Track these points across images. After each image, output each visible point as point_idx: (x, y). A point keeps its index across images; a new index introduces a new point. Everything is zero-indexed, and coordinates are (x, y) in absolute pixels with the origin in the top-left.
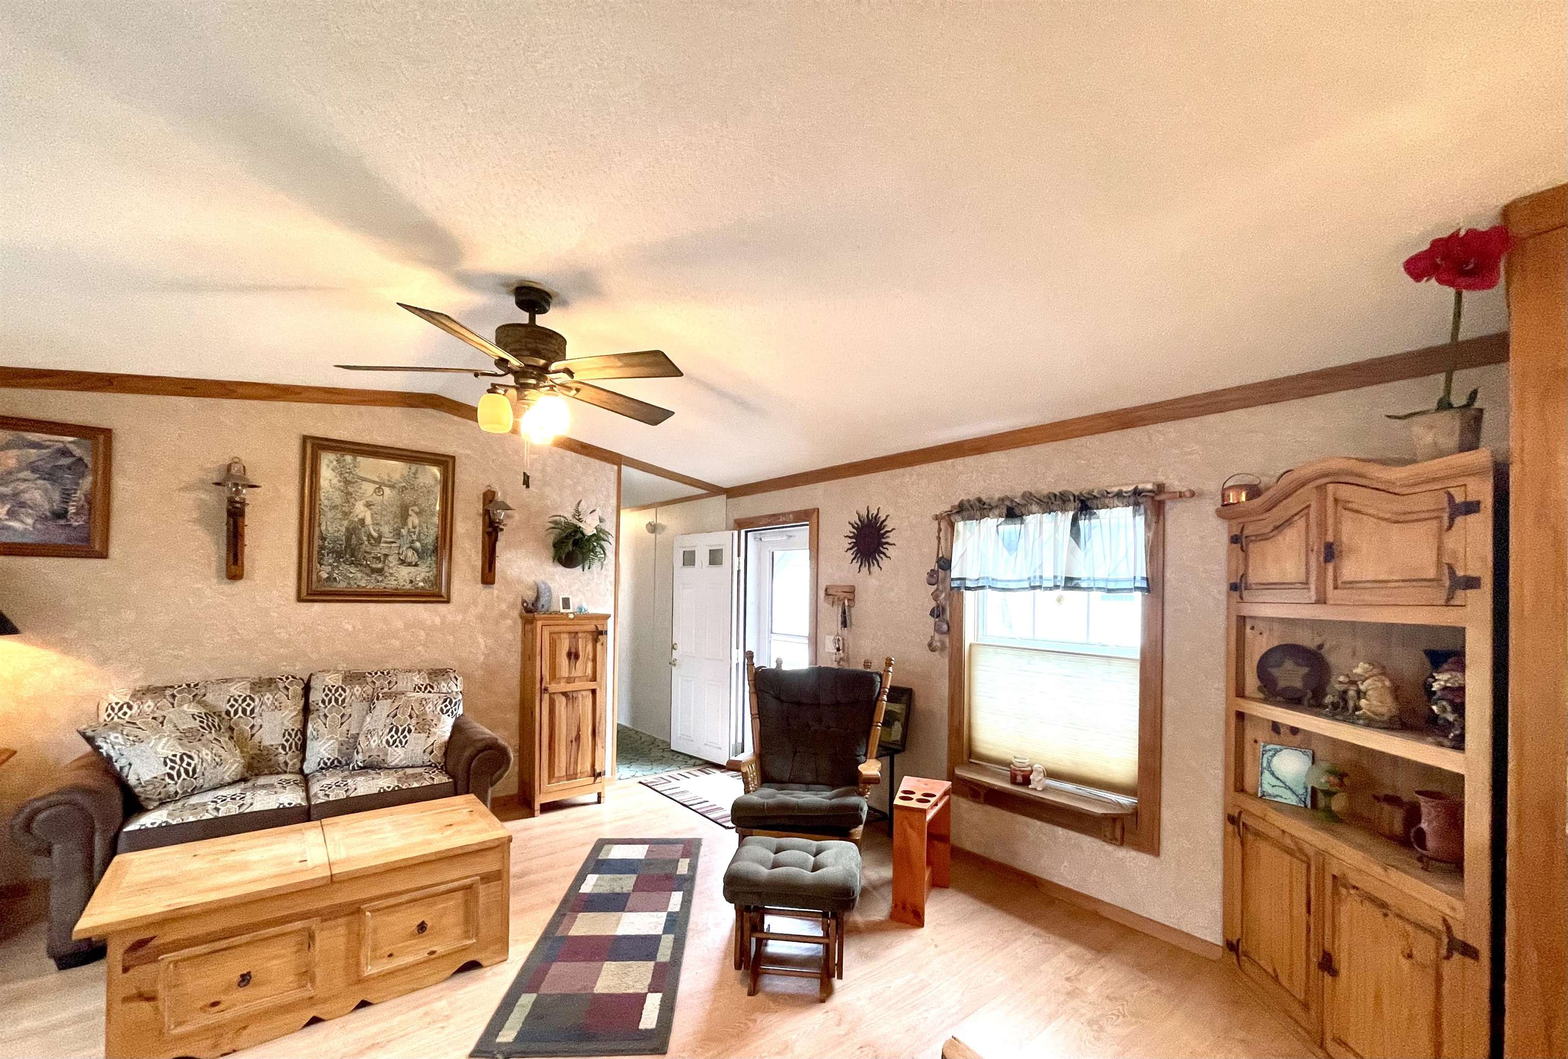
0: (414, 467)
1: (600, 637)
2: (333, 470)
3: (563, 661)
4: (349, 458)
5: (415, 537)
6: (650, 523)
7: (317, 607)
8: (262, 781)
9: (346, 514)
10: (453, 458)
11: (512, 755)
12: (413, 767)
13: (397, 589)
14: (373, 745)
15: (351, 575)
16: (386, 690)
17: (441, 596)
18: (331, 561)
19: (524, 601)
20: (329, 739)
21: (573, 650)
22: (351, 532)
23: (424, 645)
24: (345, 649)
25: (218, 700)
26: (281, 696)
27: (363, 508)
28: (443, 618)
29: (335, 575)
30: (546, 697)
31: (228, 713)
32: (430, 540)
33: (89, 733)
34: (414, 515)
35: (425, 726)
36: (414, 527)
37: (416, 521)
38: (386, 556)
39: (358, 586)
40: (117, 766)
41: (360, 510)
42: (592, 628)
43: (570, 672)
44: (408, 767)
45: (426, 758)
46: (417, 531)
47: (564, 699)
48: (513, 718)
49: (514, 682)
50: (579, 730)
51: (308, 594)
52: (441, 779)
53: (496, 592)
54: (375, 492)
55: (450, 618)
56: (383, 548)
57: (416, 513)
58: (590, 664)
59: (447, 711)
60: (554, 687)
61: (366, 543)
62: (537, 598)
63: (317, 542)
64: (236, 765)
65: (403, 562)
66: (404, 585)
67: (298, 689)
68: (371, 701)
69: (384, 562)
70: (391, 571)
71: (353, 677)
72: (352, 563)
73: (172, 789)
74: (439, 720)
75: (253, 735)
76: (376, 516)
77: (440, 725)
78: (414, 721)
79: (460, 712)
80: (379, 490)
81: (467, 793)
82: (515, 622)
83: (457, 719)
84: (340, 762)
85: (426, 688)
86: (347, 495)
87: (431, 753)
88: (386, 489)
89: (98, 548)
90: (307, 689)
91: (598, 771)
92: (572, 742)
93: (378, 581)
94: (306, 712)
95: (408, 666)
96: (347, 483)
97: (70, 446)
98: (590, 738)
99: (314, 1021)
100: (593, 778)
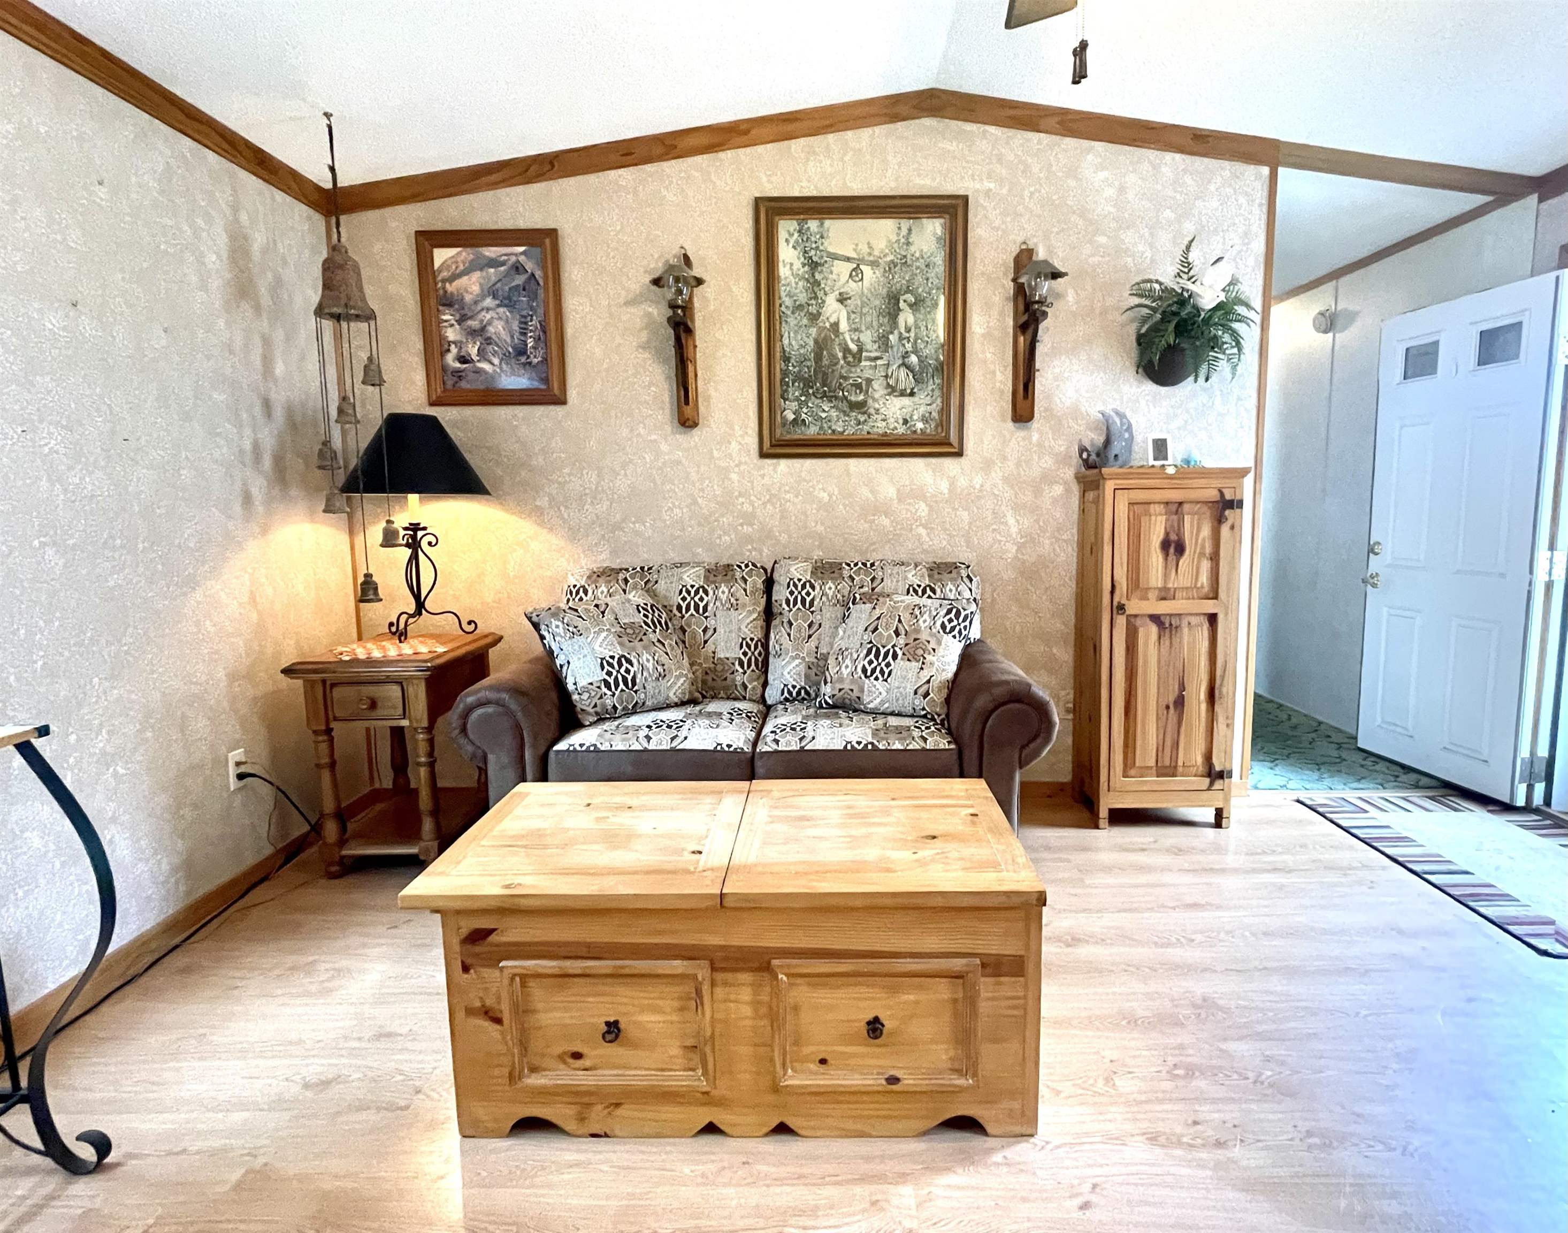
0: (905, 224)
1: (1227, 512)
2: (794, 247)
3: (1155, 559)
4: (813, 225)
5: (909, 346)
6: (1323, 314)
7: (784, 465)
8: (712, 707)
9: (814, 318)
10: (965, 199)
11: (1056, 719)
12: (899, 715)
13: (885, 434)
14: (845, 672)
15: (824, 415)
16: (865, 589)
17: (950, 445)
18: (797, 394)
19: (1082, 450)
20: (794, 658)
21: (1173, 537)
22: (821, 346)
23: (926, 527)
24: (820, 528)
25: (668, 588)
26: (738, 589)
27: (837, 305)
28: (952, 483)
29: (804, 416)
30: (1121, 621)
31: (679, 608)
32: (931, 352)
33: (535, 619)
34: (908, 309)
35: (918, 650)
36: (908, 331)
37: (911, 320)
38: (869, 381)
39: (834, 431)
40: (558, 662)
42: (1213, 495)
43: (1166, 576)
44: (892, 714)
45: (919, 702)
46: (912, 334)
47: (1154, 629)
48: (1065, 655)
49: (1068, 592)
50: (1182, 687)
51: (772, 446)
52: (938, 741)
53: (1035, 437)
54: (851, 275)
55: (962, 482)
56: (864, 369)
57: (911, 306)
58: (1206, 565)
59: (953, 629)
60: (1135, 606)
61: (842, 362)
62: (1107, 442)
63: (779, 365)
64: (682, 680)
65: (892, 390)
66: (896, 428)
67: (757, 581)
68: (846, 604)
69: (867, 392)
70: (877, 406)
71: (827, 569)
72: (825, 395)
73: (609, 702)
74: (939, 642)
75: (706, 642)
76: (853, 316)
77: (940, 652)
78: (902, 641)
79: (975, 633)
80: (856, 273)
81: (980, 776)
82: (1068, 491)
83: (967, 647)
84: (807, 693)
85: (924, 592)
86: (814, 284)
87: (926, 695)
88: (866, 269)
89: (556, 391)
90: (769, 583)
91: (1218, 768)
92: (1168, 707)
93: (859, 423)
94: (769, 614)
95: (904, 557)
96: (813, 265)
97: (522, 258)
98: (1204, 706)
99: (711, 1129)
100: (1207, 780)
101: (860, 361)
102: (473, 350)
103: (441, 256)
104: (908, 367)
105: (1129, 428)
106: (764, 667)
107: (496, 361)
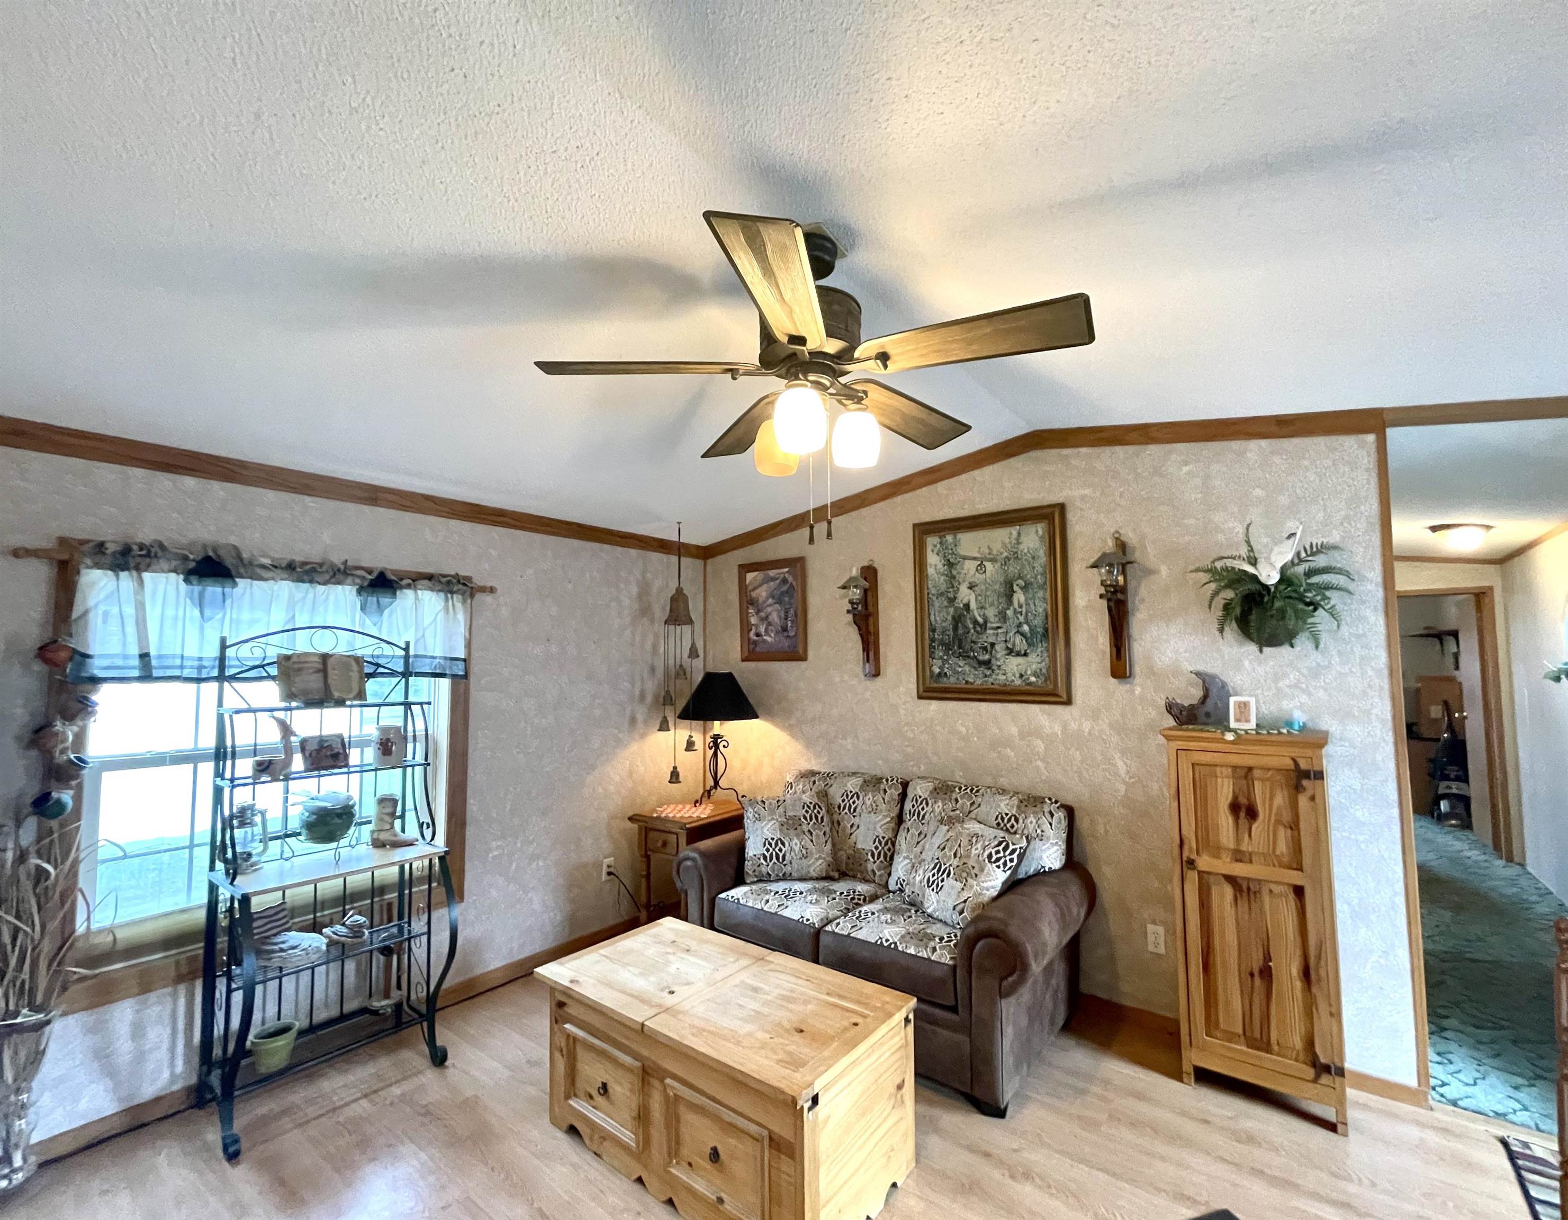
0: (1016, 530)
1: (1306, 783)
2: (938, 554)
3: (1225, 821)
4: (949, 538)
5: (1022, 619)
7: (934, 705)
10: (1062, 506)
13: (1005, 685)
15: (960, 670)
17: (1057, 695)
18: (941, 654)
21: (1243, 800)
22: (957, 620)
23: (1043, 760)
26: (879, 798)
28: (1065, 726)
29: (946, 670)
30: (1192, 876)
31: (839, 807)
32: (1038, 622)
34: (1019, 591)
36: (1021, 607)
38: (993, 645)
39: (967, 682)
41: (965, 595)
42: (1287, 763)
43: (1238, 840)
46: (1024, 610)
47: (1228, 891)
50: (1268, 957)
51: (924, 691)
52: (944, 956)
54: (977, 570)
55: (1074, 726)
57: (1022, 588)
58: (1283, 835)
60: (1207, 864)
61: (972, 631)
63: (929, 633)
65: (1010, 651)
66: (1013, 681)
67: (895, 793)
69: (991, 654)
70: (999, 663)
71: (943, 789)
72: (960, 655)
73: (764, 870)
74: (982, 870)
75: (851, 834)
76: (979, 598)
77: (984, 878)
78: (957, 863)
80: (981, 568)
86: (952, 579)
87: (961, 912)
88: (989, 565)
89: (801, 652)
90: (903, 796)
91: (1324, 1061)
92: (1252, 975)
93: (986, 676)
94: (900, 820)
96: (950, 565)
97: (787, 575)
98: (1298, 984)
99: (640, 1180)
101: (985, 629)
102: (762, 630)
103: (750, 576)
104: (1023, 634)
106: (890, 860)
107: (772, 635)
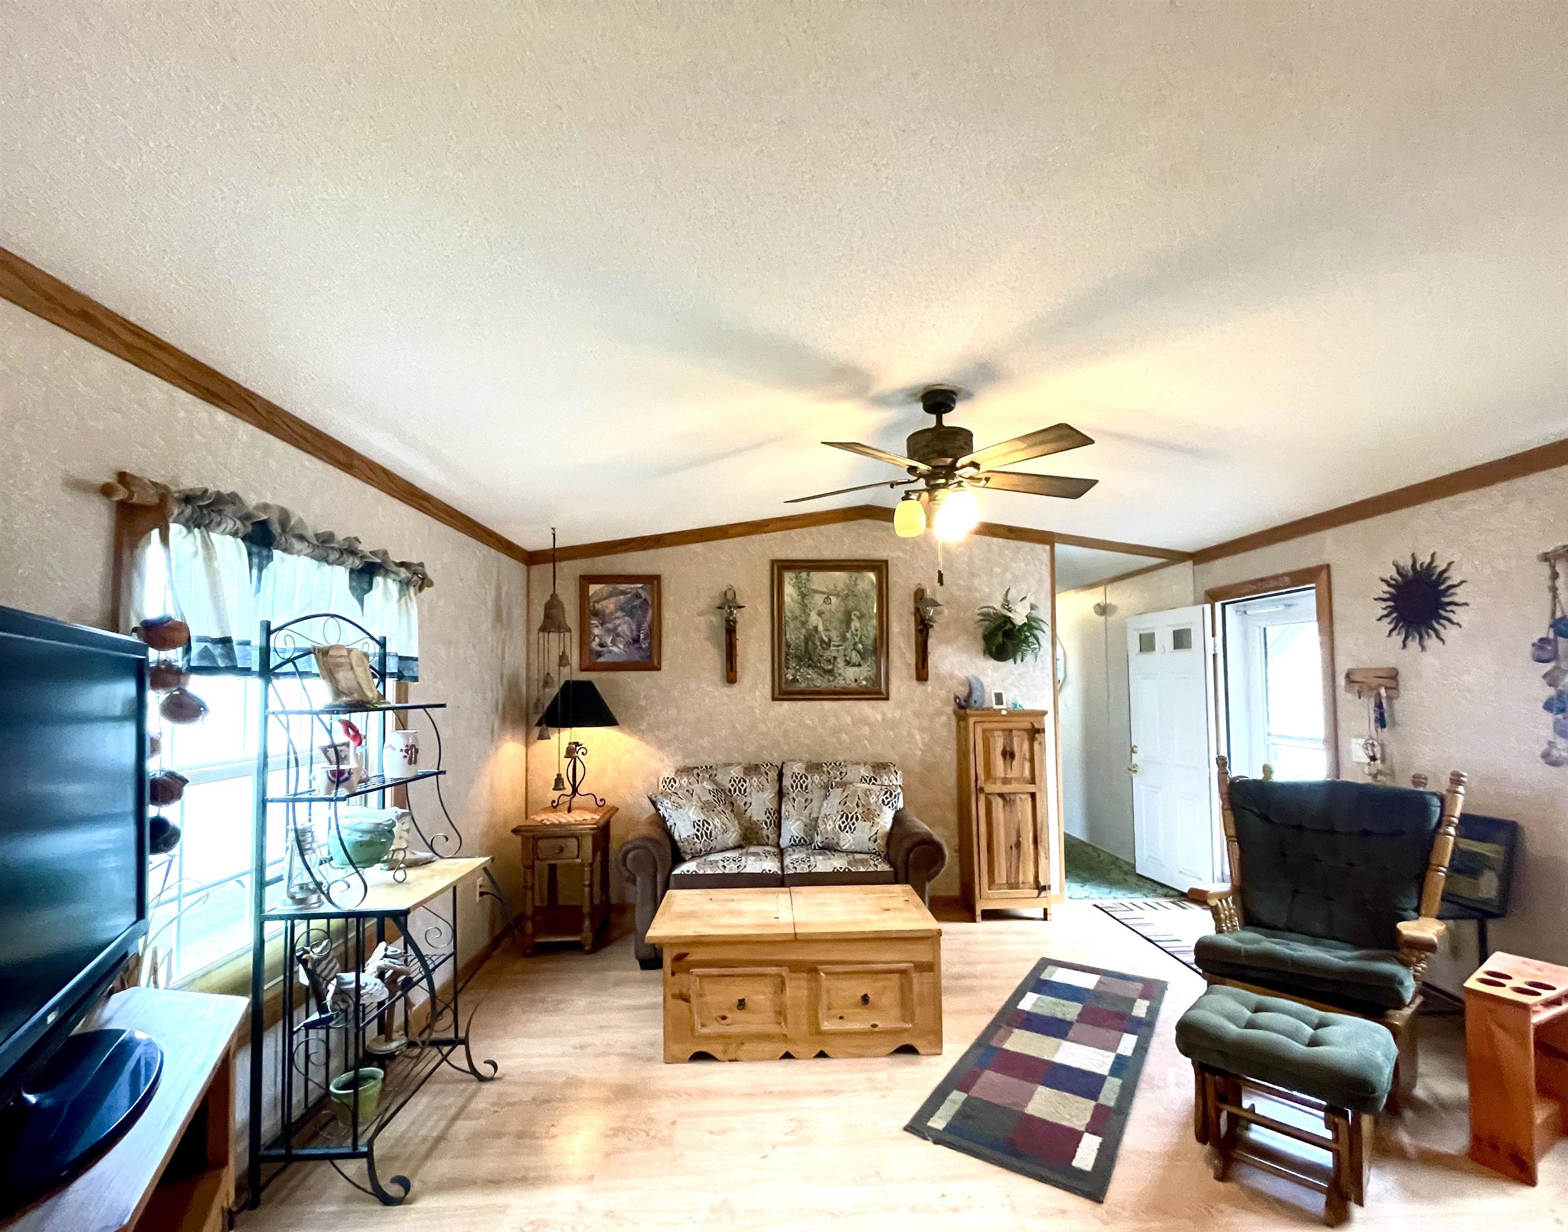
0: (854, 575)
1: (1037, 735)
2: (793, 586)
3: (999, 761)
4: (804, 575)
5: (857, 640)
6: (1098, 605)
7: (786, 705)
8: (752, 849)
9: (804, 624)
10: (886, 562)
11: (947, 852)
12: (860, 853)
13: (844, 688)
14: (829, 828)
15: (809, 677)
16: (838, 779)
17: (881, 694)
18: (794, 665)
19: (956, 698)
20: (797, 820)
21: (1008, 749)
23: (869, 740)
24: (808, 742)
25: (723, 779)
26: (763, 779)
27: (817, 617)
28: (883, 714)
29: (798, 677)
30: (982, 798)
31: (730, 790)
32: (869, 642)
33: (654, 799)
35: (870, 815)
37: (858, 625)
38: (835, 658)
39: (815, 686)
40: (669, 824)
41: (814, 619)
42: (1028, 726)
43: (1006, 772)
44: (857, 852)
45: (871, 845)
46: (859, 633)
47: (1001, 802)
48: (952, 817)
49: (952, 781)
50: (1019, 836)
51: (780, 694)
52: (884, 867)
53: (930, 689)
55: (890, 715)
56: (832, 652)
58: (1027, 765)
59: (888, 803)
60: (989, 788)
62: (970, 694)
63: (784, 648)
64: (736, 833)
65: (848, 663)
66: (851, 684)
67: (773, 774)
68: (827, 788)
70: (840, 672)
71: (814, 767)
72: (810, 666)
73: (698, 846)
74: (881, 811)
75: (746, 811)
77: (882, 816)
78: (860, 810)
79: (900, 805)
80: (827, 600)
81: (907, 883)
82: (949, 719)
83: (897, 812)
84: (805, 841)
85: (870, 780)
86: (804, 607)
87: (875, 841)
88: (833, 599)
89: (656, 663)
90: (781, 775)
91: (1042, 884)
92: (1011, 847)
93: (829, 681)
94: (781, 794)
95: (856, 759)
96: (803, 596)
97: (640, 591)
98: (1032, 847)
99: (787, 1056)
100: (1037, 891)
102: (609, 640)
103: (593, 588)
104: (858, 651)
105: (982, 685)
106: (779, 826)
107: (622, 647)
